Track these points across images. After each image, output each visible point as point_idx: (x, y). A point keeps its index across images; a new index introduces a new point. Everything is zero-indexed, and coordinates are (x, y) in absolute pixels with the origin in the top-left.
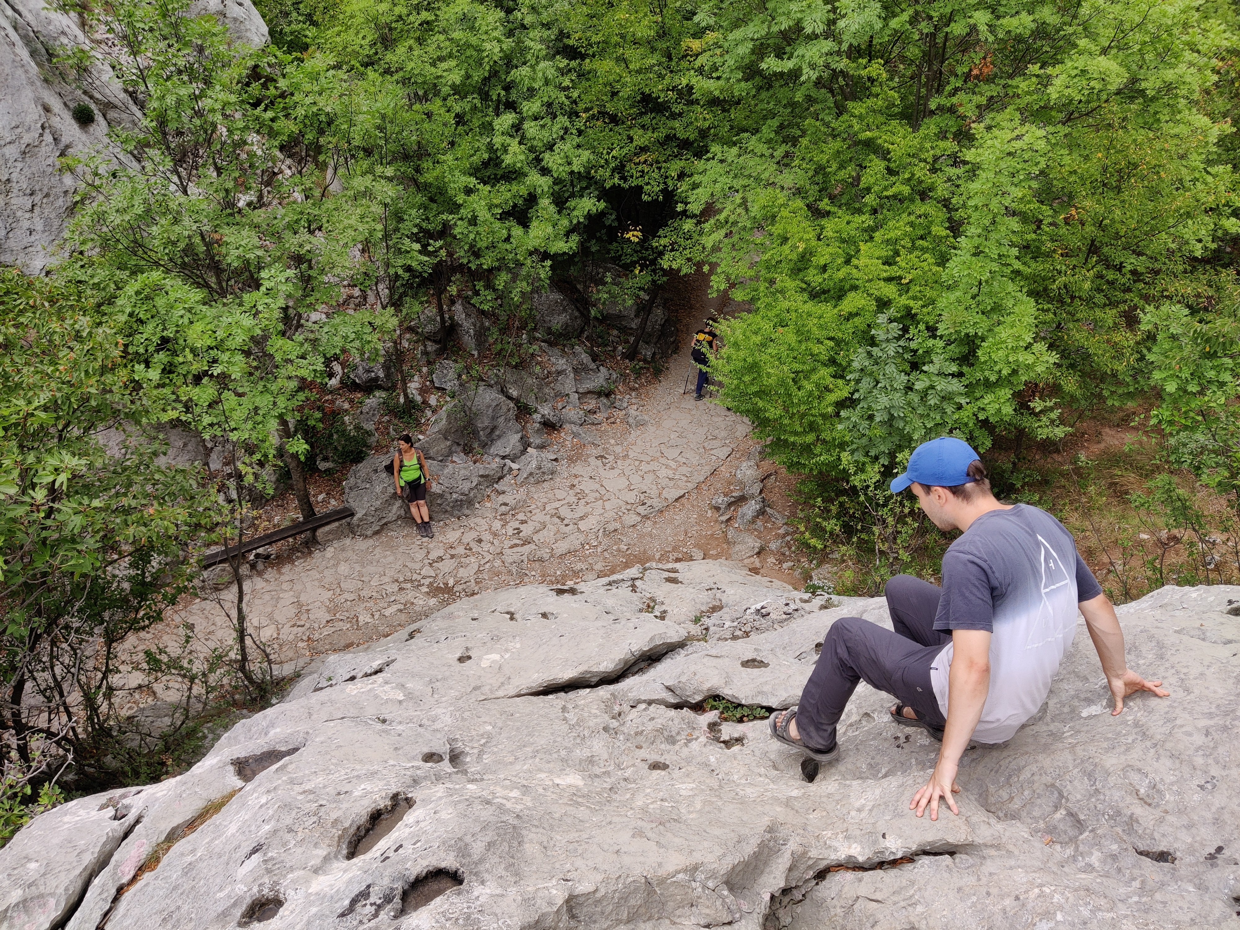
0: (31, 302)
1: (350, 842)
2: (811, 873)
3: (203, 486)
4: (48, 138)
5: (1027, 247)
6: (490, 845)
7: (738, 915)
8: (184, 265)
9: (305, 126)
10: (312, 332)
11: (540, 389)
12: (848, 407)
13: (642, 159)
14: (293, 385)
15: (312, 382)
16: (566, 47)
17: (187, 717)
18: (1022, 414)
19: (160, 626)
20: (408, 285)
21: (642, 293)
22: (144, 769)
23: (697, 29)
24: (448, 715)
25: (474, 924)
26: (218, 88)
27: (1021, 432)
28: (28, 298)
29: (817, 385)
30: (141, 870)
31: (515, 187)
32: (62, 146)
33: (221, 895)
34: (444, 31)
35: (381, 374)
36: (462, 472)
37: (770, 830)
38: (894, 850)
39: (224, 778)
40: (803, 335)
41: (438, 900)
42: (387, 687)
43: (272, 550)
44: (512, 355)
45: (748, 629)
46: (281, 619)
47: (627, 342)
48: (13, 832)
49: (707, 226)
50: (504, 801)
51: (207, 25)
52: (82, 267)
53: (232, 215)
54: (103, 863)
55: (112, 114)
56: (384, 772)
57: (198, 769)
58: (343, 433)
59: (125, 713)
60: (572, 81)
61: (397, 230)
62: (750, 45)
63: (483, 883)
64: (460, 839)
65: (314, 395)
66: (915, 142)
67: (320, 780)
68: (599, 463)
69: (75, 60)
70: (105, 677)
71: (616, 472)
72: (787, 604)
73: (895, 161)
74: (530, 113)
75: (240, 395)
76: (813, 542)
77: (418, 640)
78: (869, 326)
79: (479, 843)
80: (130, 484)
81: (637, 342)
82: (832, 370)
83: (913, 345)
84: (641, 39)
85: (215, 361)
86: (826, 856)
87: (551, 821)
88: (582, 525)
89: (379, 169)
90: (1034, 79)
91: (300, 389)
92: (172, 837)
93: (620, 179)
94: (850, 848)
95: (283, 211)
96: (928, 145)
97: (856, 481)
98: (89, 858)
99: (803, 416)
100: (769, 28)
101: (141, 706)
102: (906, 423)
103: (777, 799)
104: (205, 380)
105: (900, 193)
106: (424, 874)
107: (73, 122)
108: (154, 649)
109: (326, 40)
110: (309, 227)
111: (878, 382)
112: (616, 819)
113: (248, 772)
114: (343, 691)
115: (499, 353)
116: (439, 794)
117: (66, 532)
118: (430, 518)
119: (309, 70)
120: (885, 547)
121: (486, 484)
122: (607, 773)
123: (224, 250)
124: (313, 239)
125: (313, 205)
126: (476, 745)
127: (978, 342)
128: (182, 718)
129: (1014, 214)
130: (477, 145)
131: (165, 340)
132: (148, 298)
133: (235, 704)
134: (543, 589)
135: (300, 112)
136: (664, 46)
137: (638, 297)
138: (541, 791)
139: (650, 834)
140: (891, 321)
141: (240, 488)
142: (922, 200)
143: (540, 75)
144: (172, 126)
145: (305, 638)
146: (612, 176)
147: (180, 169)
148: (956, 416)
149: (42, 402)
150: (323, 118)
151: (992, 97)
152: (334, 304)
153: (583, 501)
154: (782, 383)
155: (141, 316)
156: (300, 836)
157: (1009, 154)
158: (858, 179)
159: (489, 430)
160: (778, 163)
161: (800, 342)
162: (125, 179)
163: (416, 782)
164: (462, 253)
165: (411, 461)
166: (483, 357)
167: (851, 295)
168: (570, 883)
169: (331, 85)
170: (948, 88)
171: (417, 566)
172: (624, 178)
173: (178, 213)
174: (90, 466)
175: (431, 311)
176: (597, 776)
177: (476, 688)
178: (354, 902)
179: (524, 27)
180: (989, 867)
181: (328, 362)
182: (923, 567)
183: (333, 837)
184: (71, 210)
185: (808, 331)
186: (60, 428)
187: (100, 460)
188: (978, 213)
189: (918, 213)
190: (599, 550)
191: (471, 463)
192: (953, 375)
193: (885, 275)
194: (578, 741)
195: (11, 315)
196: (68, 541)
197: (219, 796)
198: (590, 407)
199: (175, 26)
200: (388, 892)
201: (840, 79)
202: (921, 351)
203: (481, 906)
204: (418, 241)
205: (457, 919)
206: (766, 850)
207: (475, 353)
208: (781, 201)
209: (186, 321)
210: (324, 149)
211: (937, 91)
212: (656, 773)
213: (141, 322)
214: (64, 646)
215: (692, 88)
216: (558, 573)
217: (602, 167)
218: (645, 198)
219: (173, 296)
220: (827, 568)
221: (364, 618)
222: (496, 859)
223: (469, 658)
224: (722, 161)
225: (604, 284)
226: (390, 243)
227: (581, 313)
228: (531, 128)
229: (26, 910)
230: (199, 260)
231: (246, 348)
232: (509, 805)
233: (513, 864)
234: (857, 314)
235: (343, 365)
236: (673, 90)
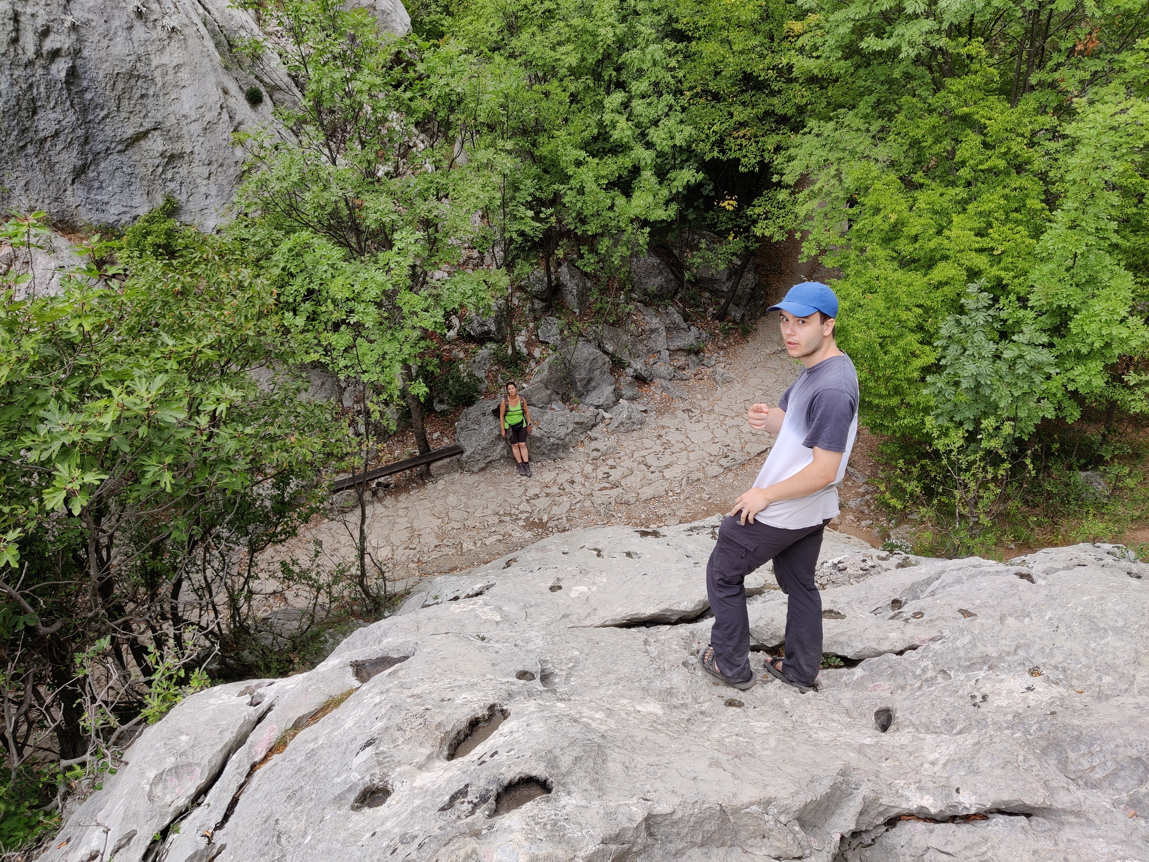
0: (205, 256)
1: (451, 745)
2: (881, 820)
3: (336, 420)
4: (225, 116)
5: (1127, 221)
6: (577, 760)
7: (808, 852)
8: (330, 227)
9: (438, 105)
10: (435, 288)
11: (634, 345)
12: (935, 373)
13: (741, 133)
14: (417, 333)
15: (434, 333)
16: (674, 30)
17: (313, 622)
18: (1115, 386)
19: (293, 541)
20: (521, 248)
21: (734, 258)
22: (274, 665)
23: (799, 12)
24: (540, 638)
25: (561, 830)
26: (366, 71)
27: (1112, 404)
28: (202, 252)
29: (904, 351)
30: (271, 751)
31: (620, 160)
32: (235, 123)
33: (338, 780)
34: (564, 19)
35: (493, 328)
36: (560, 418)
37: (843, 773)
38: (968, 806)
39: (343, 677)
40: (892, 301)
41: (529, 805)
42: (486, 609)
43: (392, 480)
44: (610, 314)
45: (825, 582)
46: (396, 541)
47: (718, 303)
48: (169, 708)
49: (801, 196)
50: (590, 721)
51: (359, 17)
52: (246, 226)
53: (372, 183)
54: (240, 742)
55: (277, 96)
56: (483, 684)
57: (322, 667)
58: (458, 379)
59: (261, 615)
60: (678, 62)
61: (513, 198)
62: (850, 25)
63: (569, 793)
64: (550, 751)
65: (433, 344)
66: (1013, 117)
67: (425, 687)
68: (686, 416)
69: (251, 50)
70: (246, 582)
71: (702, 425)
72: (864, 561)
73: (991, 136)
74: (638, 92)
75: (371, 342)
76: (893, 502)
77: (514, 569)
78: (958, 295)
79: (566, 756)
80: (277, 415)
81: (727, 304)
82: (919, 336)
83: (1003, 315)
84: (745, 22)
85: (352, 311)
86: (897, 804)
87: (632, 744)
88: (667, 473)
89: (500, 143)
90: (1142, 53)
91: (423, 338)
92: (298, 725)
93: (719, 153)
94: (922, 798)
95: (416, 181)
96: (1026, 120)
97: (940, 445)
98: (229, 737)
99: (888, 379)
100: (870, 9)
101: (275, 609)
102: (993, 390)
103: (849, 745)
104: (343, 328)
105: (995, 167)
106: (516, 779)
107: (246, 102)
108: (288, 560)
109: (460, 28)
110: (437, 195)
111: (965, 350)
112: (693, 748)
113: (364, 674)
114: (447, 609)
115: (598, 312)
116: (531, 709)
117: (223, 454)
118: (530, 459)
119: (444, 55)
120: (965, 511)
121: (580, 431)
122: (685, 705)
123: (364, 214)
124: (440, 206)
125: (442, 175)
126: (564, 668)
127: (1070, 313)
128: (308, 623)
129: (1114, 188)
130: (588, 121)
131: (310, 292)
132: (298, 255)
133: (353, 613)
134: (629, 530)
135: (435, 92)
136: (767, 28)
137: (730, 261)
138: (623, 715)
139: (726, 766)
140: (981, 290)
141: (367, 424)
142: (1018, 173)
143: (649, 57)
144: (326, 105)
145: (415, 560)
146: (712, 149)
147: (331, 143)
148: (1044, 387)
149: (210, 342)
150: (454, 97)
151: (1096, 72)
152: (456, 263)
153: (668, 451)
154: (869, 347)
155: (292, 270)
156: (408, 735)
157: (1112, 128)
158: (953, 152)
159: (585, 382)
160: (873, 137)
161: (888, 308)
162: (284, 151)
163: (510, 696)
164: (570, 220)
165: (515, 407)
166: (583, 314)
167: (941, 265)
168: (649, 803)
169: (462, 68)
170: (1050, 64)
171: (516, 502)
172: (723, 151)
173: (327, 180)
174: (244, 398)
175: (540, 272)
176: (675, 707)
177: (565, 616)
178: (453, 798)
179: (636, 13)
180: (1067, 833)
181: (447, 315)
182: (1004, 533)
183: (436, 738)
184: (240, 178)
185: (897, 299)
186: (222, 364)
187: (253, 393)
188: (1076, 187)
189: (1013, 186)
190: (682, 497)
191: (568, 411)
192: (1043, 346)
193: (977, 246)
194: (659, 673)
195: (188, 267)
196: (224, 462)
197: (339, 693)
198: (680, 363)
199: (333, 18)
200: (484, 792)
201: (939, 57)
202: (1010, 322)
203: (567, 815)
204: (531, 208)
205: (545, 824)
206: (838, 793)
207: (577, 311)
208: (874, 174)
209: (329, 275)
210: (453, 126)
211: (1039, 67)
212: (732, 710)
213: (292, 275)
214: (216, 552)
215: (792, 67)
216: (643, 516)
217: (703, 141)
218: (742, 169)
219: (319, 253)
220: (906, 527)
221: (468, 545)
222: (581, 773)
223: (560, 588)
224: (818, 135)
225: (699, 249)
226: (507, 210)
227: (676, 277)
228: (638, 106)
229: (178, 776)
230: (343, 222)
231: (378, 300)
232: (594, 725)
233: (598, 780)
234: (947, 283)
235: (461, 319)
236: (773, 69)
